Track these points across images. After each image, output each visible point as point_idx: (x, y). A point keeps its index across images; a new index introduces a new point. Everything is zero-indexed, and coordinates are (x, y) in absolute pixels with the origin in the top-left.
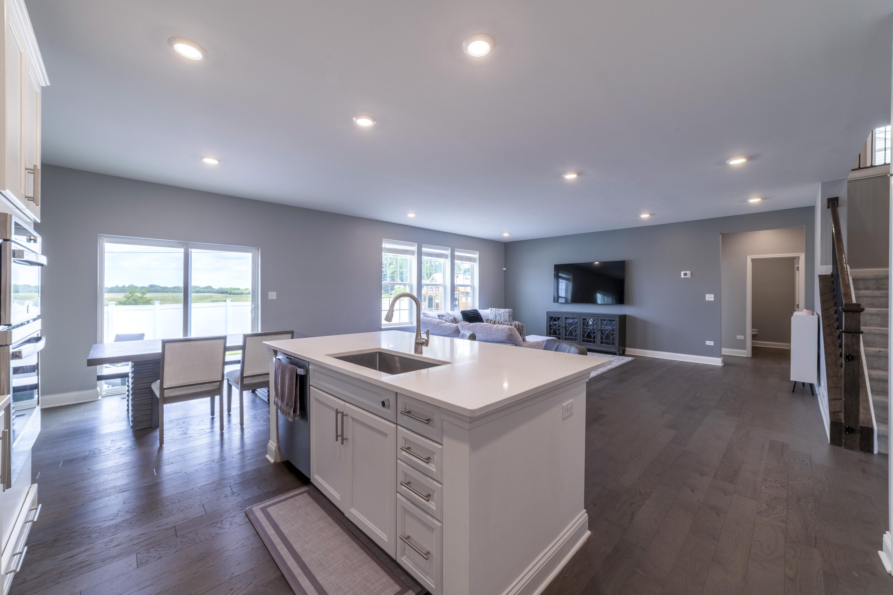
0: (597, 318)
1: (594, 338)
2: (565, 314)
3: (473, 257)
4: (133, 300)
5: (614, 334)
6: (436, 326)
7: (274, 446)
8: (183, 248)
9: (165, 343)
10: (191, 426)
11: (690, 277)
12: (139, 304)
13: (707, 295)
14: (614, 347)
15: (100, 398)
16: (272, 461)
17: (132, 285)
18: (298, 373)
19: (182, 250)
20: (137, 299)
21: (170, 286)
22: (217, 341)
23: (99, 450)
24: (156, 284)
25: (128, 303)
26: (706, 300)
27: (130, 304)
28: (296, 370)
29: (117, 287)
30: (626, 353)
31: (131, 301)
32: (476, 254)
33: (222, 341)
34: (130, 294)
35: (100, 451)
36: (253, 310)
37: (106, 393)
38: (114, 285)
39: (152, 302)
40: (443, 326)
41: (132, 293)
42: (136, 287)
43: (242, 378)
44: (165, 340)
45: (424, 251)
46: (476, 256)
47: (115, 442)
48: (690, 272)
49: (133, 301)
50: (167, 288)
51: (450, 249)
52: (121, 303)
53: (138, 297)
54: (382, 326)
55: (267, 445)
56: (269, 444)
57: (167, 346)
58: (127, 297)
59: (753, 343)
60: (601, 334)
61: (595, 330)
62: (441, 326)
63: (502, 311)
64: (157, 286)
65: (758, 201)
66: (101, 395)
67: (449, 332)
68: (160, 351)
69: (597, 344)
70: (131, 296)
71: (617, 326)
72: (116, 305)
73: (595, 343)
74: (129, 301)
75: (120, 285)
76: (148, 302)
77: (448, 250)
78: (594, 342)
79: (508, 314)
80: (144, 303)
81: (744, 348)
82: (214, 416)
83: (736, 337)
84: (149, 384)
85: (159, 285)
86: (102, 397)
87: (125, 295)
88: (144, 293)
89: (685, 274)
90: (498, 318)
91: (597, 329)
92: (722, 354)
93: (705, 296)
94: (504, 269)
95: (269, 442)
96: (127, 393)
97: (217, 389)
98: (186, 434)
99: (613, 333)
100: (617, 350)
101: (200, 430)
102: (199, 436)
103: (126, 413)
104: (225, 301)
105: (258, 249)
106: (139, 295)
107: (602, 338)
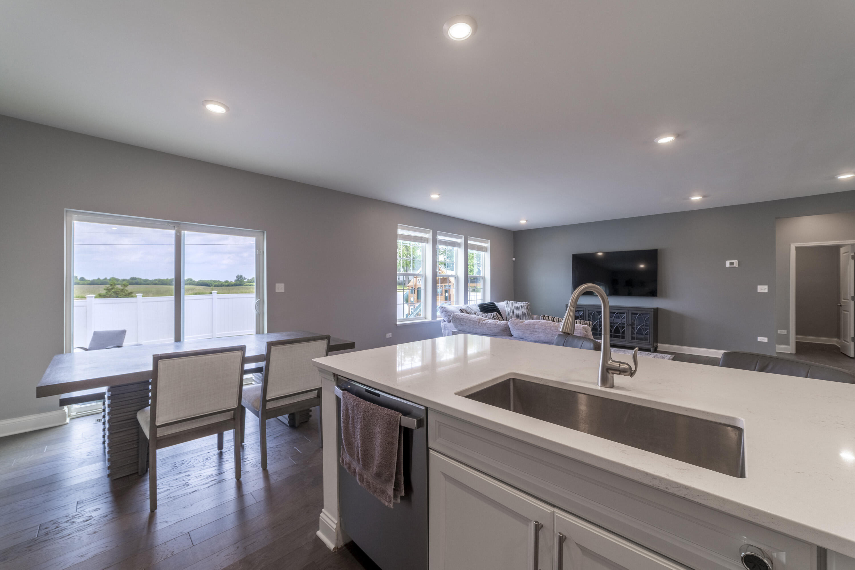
0: (627, 311)
1: (623, 333)
2: (588, 307)
3: (484, 246)
4: (114, 292)
5: (648, 329)
6: (477, 324)
7: (334, 523)
8: (174, 229)
9: (157, 359)
10: (192, 469)
11: (737, 266)
12: (121, 296)
13: (758, 286)
14: (648, 342)
15: (68, 420)
16: (331, 545)
17: (113, 278)
18: (402, 425)
19: (173, 232)
20: (119, 292)
21: (150, 279)
22: (232, 354)
23: (56, 525)
24: (137, 277)
25: (108, 296)
26: (758, 292)
27: (110, 297)
28: (399, 420)
29: (99, 279)
30: (658, 350)
31: (112, 294)
32: (488, 243)
33: (239, 353)
34: (110, 286)
35: (57, 527)
36: (257, 306)
37: (77, 413)
38: (96, 278)
39: (133, 295)
40: (486, 323)
41: (113, 285)
42: (117, 280)
43: (264, 401)
44: (159, 355)
45: (438, 239)
46: (487, 245)
47: (83, 505)
48: (737, 261)
49: (114, 294)
50: (149, 280)
51: (463, 236)
52: (101, 296)
53: (119, 289)
54: (398, 321)
55: (319, 516)
56: (322, 514)
57: (161, 363)
58: (107, 290)
59: (797, 338)
60: (632, 329)
61: (624, 324)
62: (484, 324)
63: (519, 304)
64: (139, 278)
65: (851, 177)
66: (69, 416)
67: (496, 331)
68: (150, 368)
69: (627, 340)
70: (111, 288)
71: (651, 320)
72: (95, 297)
73: (624, 339)
74: (110, 293)
75: (102, 278)
76: (129, 295)
77: (461, 238)
78: (623, 337)
79: (526, 307)
80: (125, 295)
81: (787, 343)
82: (223, 450)
83: (777, 331)
84: (134, 412)
85: (140, 277)
86: (71, 419)
87: (106, 288)
88: (125, 286)
89: (732, 264)
90: (516, 311)
91: (627, 323)
92: (777, 351)
93: (757, 287)
94: (514, 259)
95: (321, 512)
96: (103, 414)
97: (231, 419)
98: (188, 485)
99: (646, 328)
100: (651, 347)
103: (102, 446)
104: (211, 293)
105: (263, 232)
106: (120, 287)
107: (633, 333)
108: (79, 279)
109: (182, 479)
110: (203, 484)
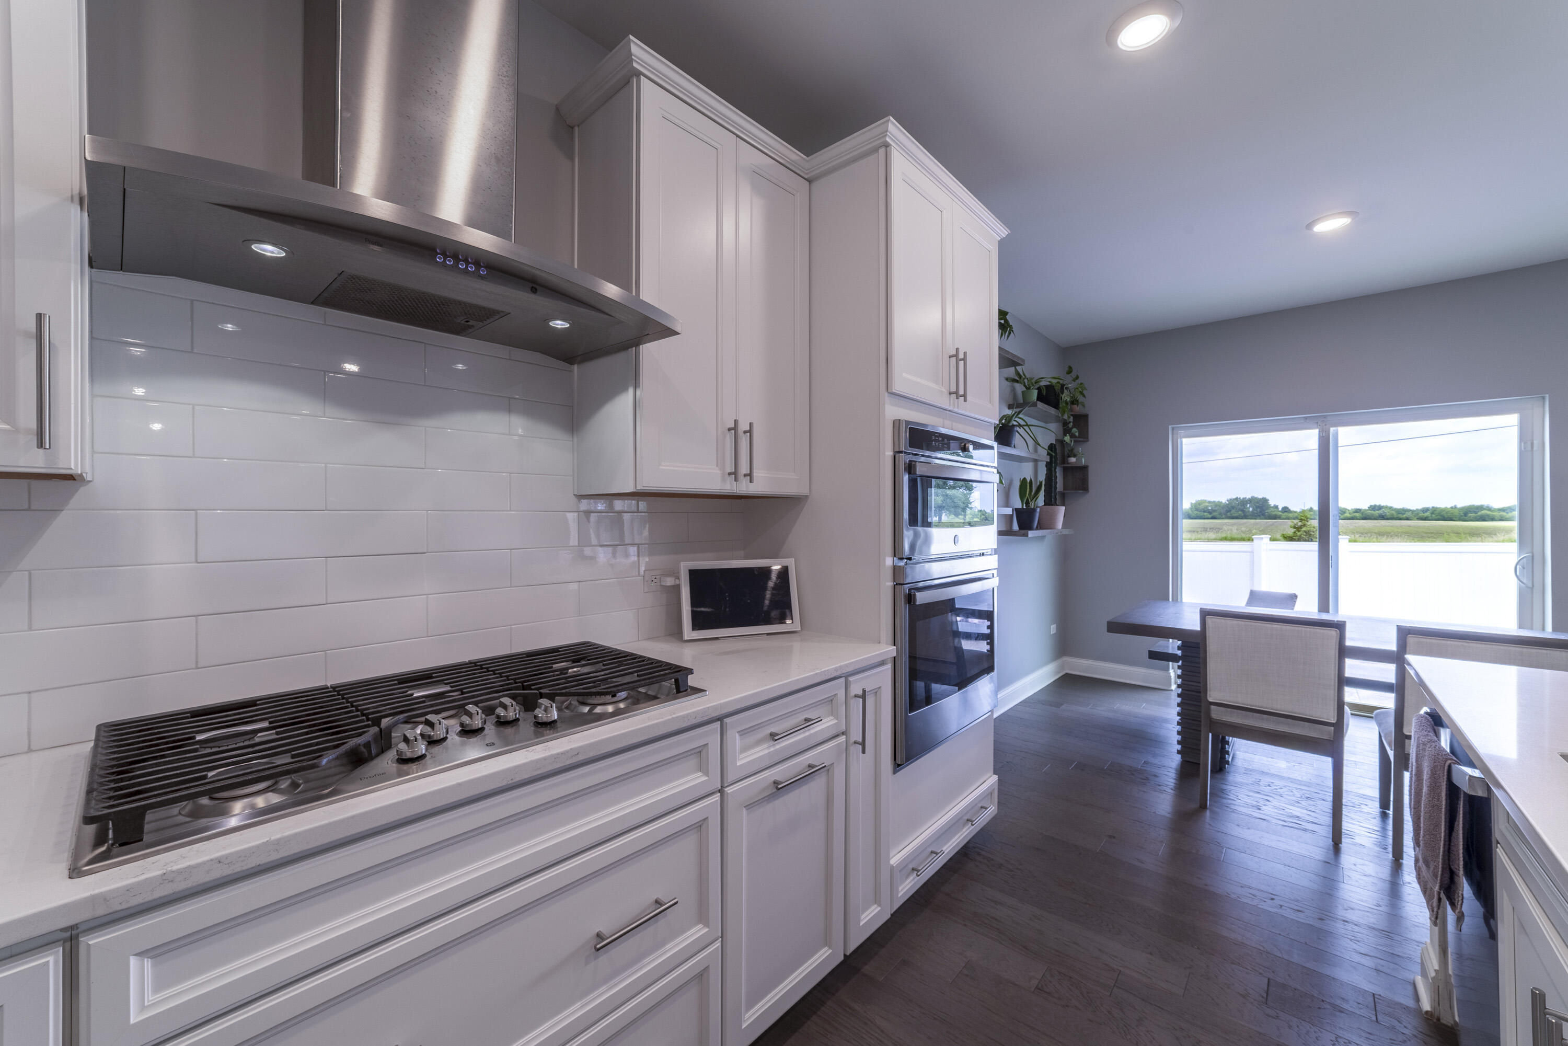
4: (1305, 531)
8: (1317, 427)
9: (1205, 614)
20: (1313, 532)
22: (1322, 631)
25: (1297, 538)
27: (1300, 539)
31: (1302, 535)
33: (1334, 632)
34: (1300, 522)
36: (1523, 568)
41: (1303, 520)
49: (1306, 535)
52: (1286, 538)
57: (1210, 621)
58: (1295, 527)
64: (1386, 507)
70: (1301, 526)
74: (1299, 534)
85: (1389, 505)
87: (1293, 525)
97: (1329, 738)
98: (1259, 809)
101: (1291, 817)
102: (1279, 827)
105: (1544, 398)
108: (1280, 509)
109: (1256, 800)
110: (1280, 820)
